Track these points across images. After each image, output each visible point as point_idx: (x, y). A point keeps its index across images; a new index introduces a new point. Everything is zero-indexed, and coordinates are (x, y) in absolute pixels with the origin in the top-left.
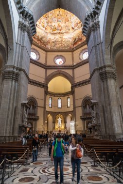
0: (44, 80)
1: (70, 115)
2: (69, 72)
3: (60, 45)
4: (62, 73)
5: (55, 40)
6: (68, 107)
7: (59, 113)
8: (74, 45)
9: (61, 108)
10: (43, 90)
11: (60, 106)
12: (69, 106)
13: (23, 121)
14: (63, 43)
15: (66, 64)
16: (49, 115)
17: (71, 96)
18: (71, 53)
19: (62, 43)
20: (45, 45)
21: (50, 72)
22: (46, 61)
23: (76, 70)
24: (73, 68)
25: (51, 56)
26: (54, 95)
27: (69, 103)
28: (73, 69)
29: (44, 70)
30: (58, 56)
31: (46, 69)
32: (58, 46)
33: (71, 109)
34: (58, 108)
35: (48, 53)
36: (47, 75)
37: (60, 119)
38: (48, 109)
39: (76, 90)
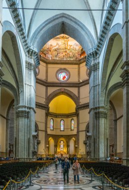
0: (44, 100)
1: (73, 138)
2: (74, 91)
3: (64, 54)
4: (65, 92)
5: (57, 47)
6: (71, 130)
7: (62, 136)
8: (81, 55)
9: (64, 131)
10: (43, 112)
11: (62, 128)
12: (72, 128)
13: (34, 148)
14: (68, 51)
15: (71, 81)
16: (51, 138)
17: (75, 118)
18: (76, 66)
19: (66, 52)
20: (45, 54)
21: (51, 90)
22: (47, 76)
23: (82, 89)
24: (78, 85)
25: (53, 69)
26: (56, 116)
27: (72, 125)
28: (79, 87)
29: (45, 87)
30: (61, 69)
31: (47, 86)
32: (61, 55)
33: (75, 132)
34: (61, 131)
35: (49, 66)
36: (49, 94)
37: (62, 142)
38: (49, 132)
39: (81, 112)
